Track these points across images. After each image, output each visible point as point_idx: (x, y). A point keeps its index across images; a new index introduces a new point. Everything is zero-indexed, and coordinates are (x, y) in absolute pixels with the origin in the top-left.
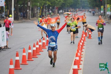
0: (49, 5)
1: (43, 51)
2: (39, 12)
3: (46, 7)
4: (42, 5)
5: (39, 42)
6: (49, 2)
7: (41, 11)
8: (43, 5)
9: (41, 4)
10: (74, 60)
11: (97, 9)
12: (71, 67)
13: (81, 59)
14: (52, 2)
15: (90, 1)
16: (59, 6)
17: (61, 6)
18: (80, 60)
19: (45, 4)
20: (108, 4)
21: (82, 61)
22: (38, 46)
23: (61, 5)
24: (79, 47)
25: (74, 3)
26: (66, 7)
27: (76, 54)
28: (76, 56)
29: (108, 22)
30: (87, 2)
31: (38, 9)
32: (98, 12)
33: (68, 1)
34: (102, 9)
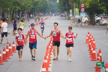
0: (19, 9)
1: (13, 55)
2: (9, 17)
3: (16, 11)
4: (13, 10)
6: (19, 7)
7: (11, 16)
8: (14, 10)
9: (11, 9)
10: (43, 63)
11: (66, 13)
12: (40, 70)
13: (50, 62)
14: (22, 7)
15: (59, 6)
16: (29, 11)
17: (31, 11)
20: (76, 8)
21: (51, 63)
22: (8, 50)
24: (47, 51)
25: (43, 8)
26: (36, 12)
29: (76, 26)
30: (56, 6)
31: (9, 14)
32: (67, 16)
33: (38, 6)
34: (70, 13)
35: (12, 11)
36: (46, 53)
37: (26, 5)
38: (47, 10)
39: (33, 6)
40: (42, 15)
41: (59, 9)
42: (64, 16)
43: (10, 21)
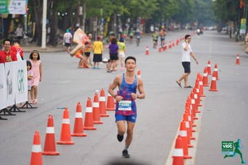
0: (125, 13)
1: (108, 116)
2: (102, 29)
3: (117, 17)
4: (110, 14)
5: (99, 95)
6: (125, 7)
7: (106, 27)
8: (113, 15)
9: (108, 12)
10: (176, 137)
11: (231, 26)
12: (169, 153)
13: (191, 135)
14: (132, 7)
15: (217, 9)
16: (147, 18)
17: (151, 18)
18: (189, 137)
19: (116, 11)
21: (194, 139)
22: (97, 105)
23: (152, 15)
24: (187, 110)
25: (181, 11)
26: (163, 20)
27: (182, 123)
28: (181, 129)
30: (209, 10)
31: (101, 22)
32: (234, 33)
33: (168, 7)
34: (242, 25)
35: (108, 15)
36: (184, 115)
37: (142, 4)
38: (189, 18)
39: (157, 6)
40: (177, 29)
41: (216, 15)
42: (227, 33)
43: (104, 38)
